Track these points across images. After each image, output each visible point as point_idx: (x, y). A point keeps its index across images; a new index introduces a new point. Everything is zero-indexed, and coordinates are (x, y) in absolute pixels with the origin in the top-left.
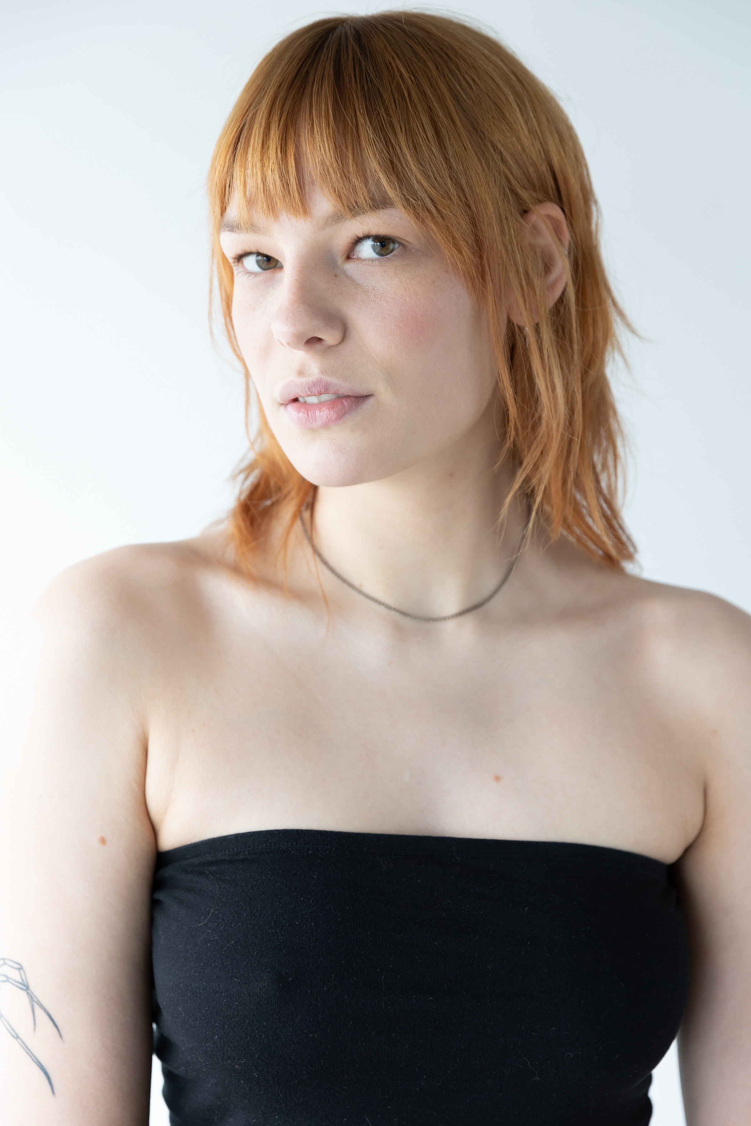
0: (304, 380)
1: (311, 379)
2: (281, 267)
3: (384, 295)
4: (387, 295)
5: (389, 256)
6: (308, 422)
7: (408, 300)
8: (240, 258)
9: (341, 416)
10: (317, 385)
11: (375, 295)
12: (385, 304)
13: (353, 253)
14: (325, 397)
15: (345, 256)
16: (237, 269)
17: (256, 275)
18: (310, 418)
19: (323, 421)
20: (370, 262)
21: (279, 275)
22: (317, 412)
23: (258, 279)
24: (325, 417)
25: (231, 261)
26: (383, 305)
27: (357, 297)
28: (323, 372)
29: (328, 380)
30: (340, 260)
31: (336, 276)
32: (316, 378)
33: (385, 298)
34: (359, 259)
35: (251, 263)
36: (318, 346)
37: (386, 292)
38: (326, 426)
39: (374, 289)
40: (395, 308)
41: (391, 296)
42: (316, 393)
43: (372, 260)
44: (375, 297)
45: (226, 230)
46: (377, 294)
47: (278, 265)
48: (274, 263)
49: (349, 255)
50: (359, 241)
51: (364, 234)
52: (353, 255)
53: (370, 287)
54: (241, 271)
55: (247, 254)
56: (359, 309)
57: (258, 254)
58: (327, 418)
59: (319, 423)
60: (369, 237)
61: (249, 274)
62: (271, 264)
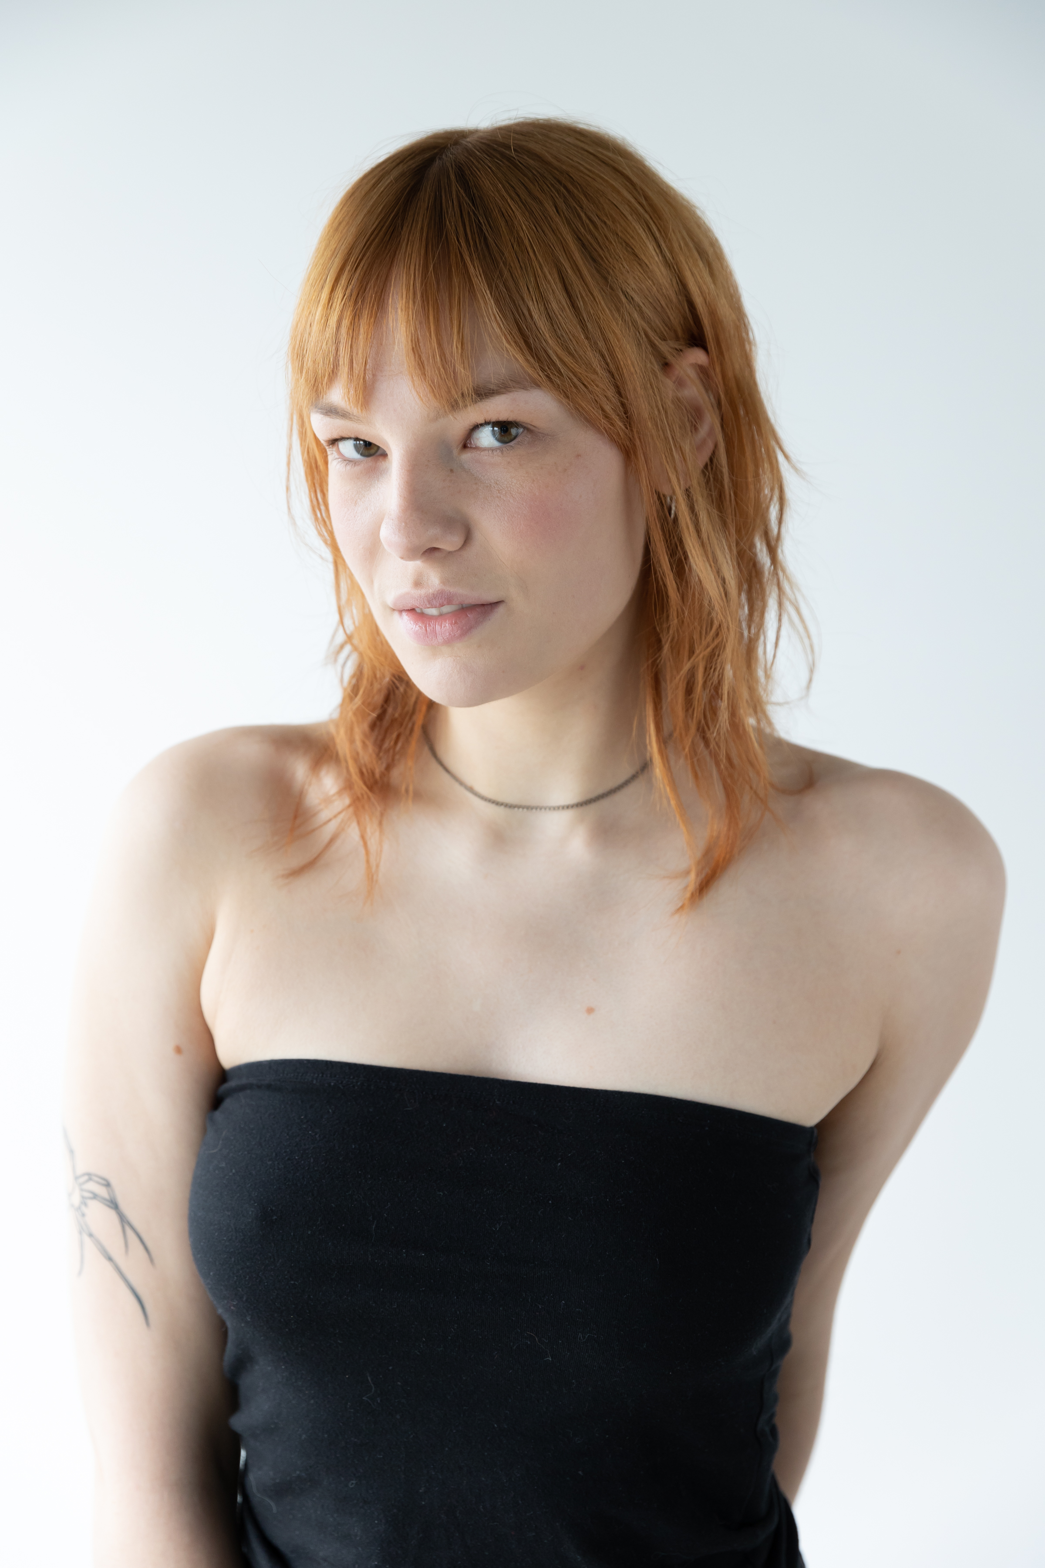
0: (422, 592)
1: (431, 591)
2: (384, 455)
3: (509, 489)
4: (512, 489)
5: (512, 444)
6: (427, 639)
7: (537, 494)
8: (334, 442)
9: (466, 632)
10: (439, 598)
11: (499, 491)
12: (511, 501)
13: (470, 441)
14: (446, 609)
15: (461, 446)
16: (332, 453)
17: (355, 463)
18: (428, 634)
19: (445, 638)
20: (490, 452)
21: (383, 464)
22: (438, 627)
23: (358, 469)
24: (448, 634)
25: (324, 444)
26: (509, 501)
27: (478, 493)
28: (444, 581)
29: (451, 591)
30: (455, 452)
31: (452, 471)
32: (437, 590)
33: (510, 493)
34: (477, 448)
35: (348, 448)
36: (437, 554)
37: (511, 486)
38: (448, 642)
39: (497, 483)
40: (523, 504)
41: (518, 490)
42: (438, 605)
43: (492, 449)
44: (499, 493)
45: (317, 412)
46: (501, 488)
47: (379, 452)
48: (376, 448)
49: (466, 444)
50: (476, 427)
51: (482, 421)
52: (471, 443)
53: (493, 481)
54: (337, 456)
55: (343, 439)
56: (482, 508)
57: (357, 439)
58: (450, 634)
59: (440, 639)
60: (487, 423)
61: (345, 460)
62: (372, 451)
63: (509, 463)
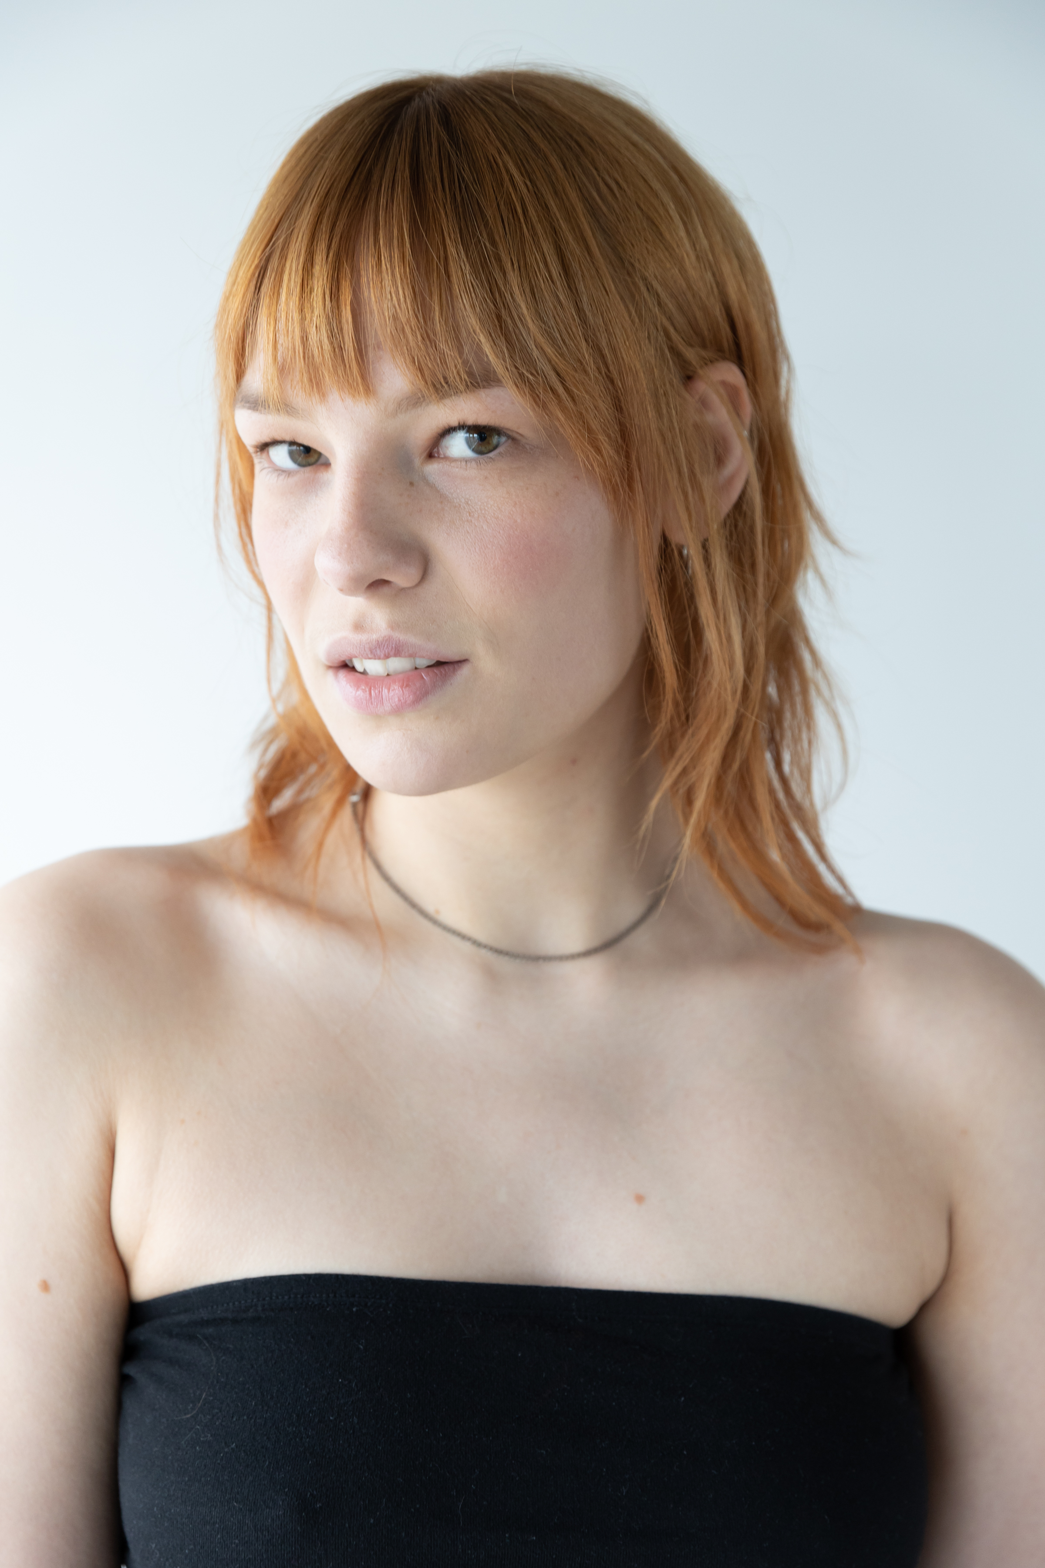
0: (363, 637)
1: (374, 636)
2: (327, 465)
3: (483, 512)
4: (487, 513)
5: (491, 455)
6: (370, 705)
7: (519, 521)
8: (264, 447)
9: (421, 697)
10: (384, 647)
11: (470, 513)
12: (485, 527)
13: (438, 449)
14: (397, 664)
15: (425, 454)
16: (259, 462)
17: (289, 475)
18: (373, 699)
19: (393, 705)
20: (464, 463)
21: (324, 476)
22: (385, 691)
23: (292, 480)
24: (397, 700)
25: (251, 450)
26: (482, 527)
27: (444, 515)
28: (394, 626)
29: (401, 638)
30: (417, 461)
31: (412, 484)
32: (383, 635)
33: (484, 517)
34: (446, 458)
35: (280, 455)
36: (385, 590)
37: (486, 508)
38: (398, 711)
39: (467, 503)
40: (499, 533)
41: (494, 514)
42: (384, 657)
43: (466, 461)
44: (470, 516)
45: (244, 407)
46: (474, 510)
47: (322, 460)
48: (316, 456)
49: (432, 452)
50: (449, 431)
51: (454, 422)
52: (438, 453)
53: (463, 501)
54: (266, 465)
55: (275, 443)
56: (447, 534)
57: (292, 443)
58: (399, 700)
59: (387, 707)
60: (461, 427)
61: (277, 470)
62: (312, 460)
63: (486, 478)
